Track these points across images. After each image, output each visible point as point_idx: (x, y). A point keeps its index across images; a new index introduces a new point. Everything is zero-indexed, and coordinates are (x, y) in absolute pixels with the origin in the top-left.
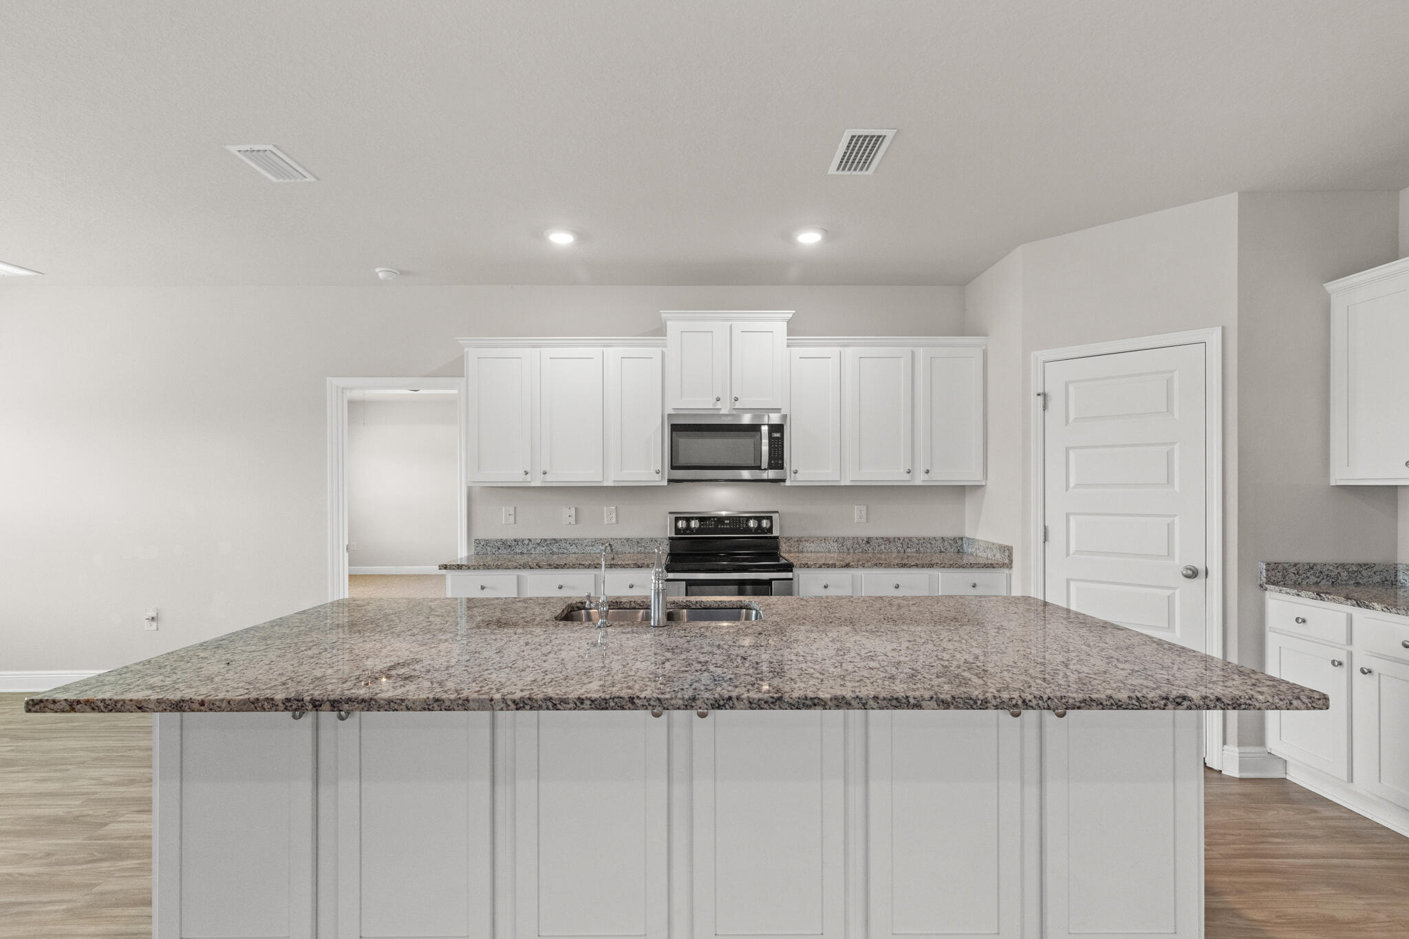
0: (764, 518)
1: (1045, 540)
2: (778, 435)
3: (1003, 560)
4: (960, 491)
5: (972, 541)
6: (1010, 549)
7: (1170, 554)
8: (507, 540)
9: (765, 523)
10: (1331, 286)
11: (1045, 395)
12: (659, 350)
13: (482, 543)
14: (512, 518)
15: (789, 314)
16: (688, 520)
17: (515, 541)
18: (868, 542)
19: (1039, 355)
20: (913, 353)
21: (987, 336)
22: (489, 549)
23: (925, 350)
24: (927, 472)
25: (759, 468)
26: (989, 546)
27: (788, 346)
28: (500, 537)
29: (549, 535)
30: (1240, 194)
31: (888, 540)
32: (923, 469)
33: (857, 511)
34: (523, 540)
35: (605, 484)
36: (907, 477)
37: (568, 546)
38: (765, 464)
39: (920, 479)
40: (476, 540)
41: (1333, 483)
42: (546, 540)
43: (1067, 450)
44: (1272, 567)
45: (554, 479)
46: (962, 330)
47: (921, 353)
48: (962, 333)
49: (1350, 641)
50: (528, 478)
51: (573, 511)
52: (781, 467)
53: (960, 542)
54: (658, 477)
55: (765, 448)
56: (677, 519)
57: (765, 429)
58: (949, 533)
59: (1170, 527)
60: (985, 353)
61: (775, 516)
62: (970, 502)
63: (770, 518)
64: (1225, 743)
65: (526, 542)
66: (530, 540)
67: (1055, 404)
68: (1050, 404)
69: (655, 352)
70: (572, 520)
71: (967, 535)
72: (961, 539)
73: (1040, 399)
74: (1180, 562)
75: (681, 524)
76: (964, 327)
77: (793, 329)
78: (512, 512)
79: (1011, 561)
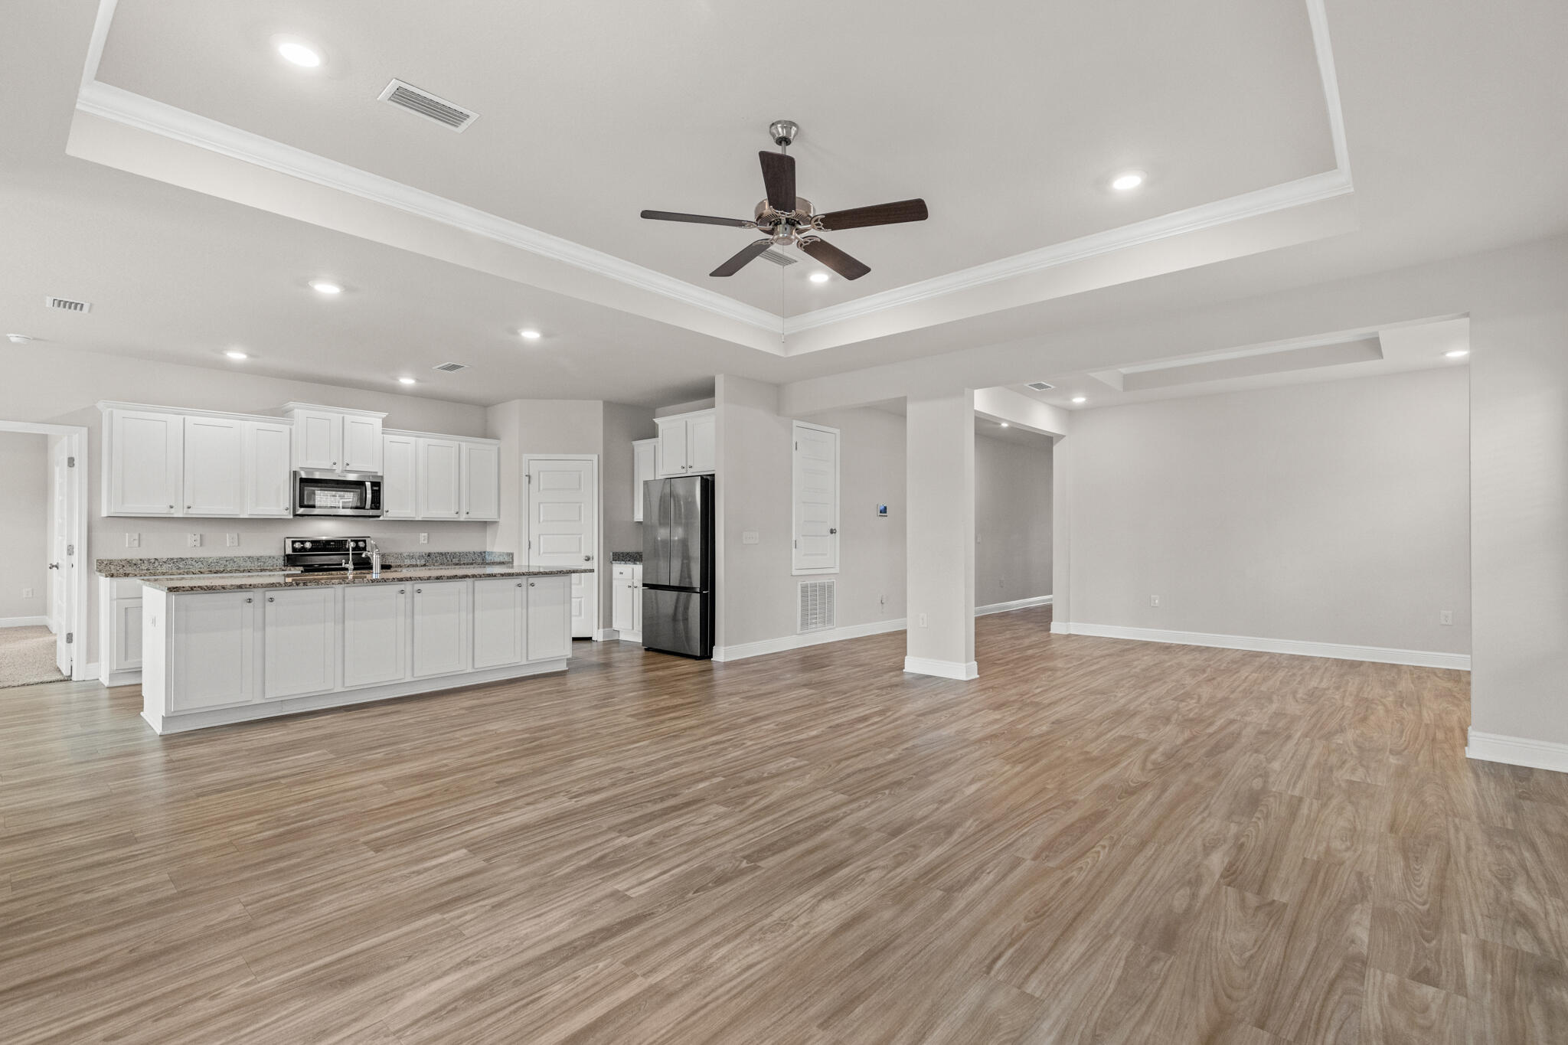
0: (360, 541)
1: (529, 548)
2: (377, 488)
3: (511, 557)
4: (484, 524)
5: (491, 553)
6: (512, 554)
7: (580, 552)
8: (132, 560)
9: (361, 544)
10: (635, 443)
11: (529, 476)
12: (288, 427)
13: (105, 563)
14: (136, 542)
15: (384, 415)
16: (303, 542)
17: (141, 560)
18: (429, 556)
19: (526, 457)
20: (459, 445)
21: (499, 439)
22: (112, 567)
23: (466, 444)
24: (468, 513)
25: (364, 508)
26: (501, 554)
27: (383, 433)
28: (124, 557)
29: (176, 555)
30: (604, 402)
31: (441, 553)
32: (465, 512)
33: (423, 536)
34: (149, 560)
35: (241, 517)
36: (456, 516)
37: (194, 563)
38: (368, 505)
39: (463, 517)
40: (98, 560)
41: (636, 521)
42: (172, 559)
43: (539, 504)
44: (615, 554)
45: (195, 512)
46: (485, 434)
47: (463, 445)
48: (485, 436)
49: (633, 578)
50: (172, 510)
51: (198, 537)
52: (378, 508)
53: (484, 555)
54: (286, 512)
55: (369, 496)
56: (294, 542)
57: (368, 484)
58: (478, 549)
59: (580, 539)
60: (499, 449)
61: (367, 540)
62: (489, 531)
63: (365, 541)
64: (598, 628)
65: (153, 561)
66: (156, 559)
67: (534, 481)
68: (532, 482)
69: (286, 428)
70: (198, 543)
71: (488, 550)
72: (485, 552)
73: (527, 478)
74: (584, 554)
75: (297, 545)
76: (486, 432)
77: (386, 424)
78: (137, 537)
79: (513, 560)
